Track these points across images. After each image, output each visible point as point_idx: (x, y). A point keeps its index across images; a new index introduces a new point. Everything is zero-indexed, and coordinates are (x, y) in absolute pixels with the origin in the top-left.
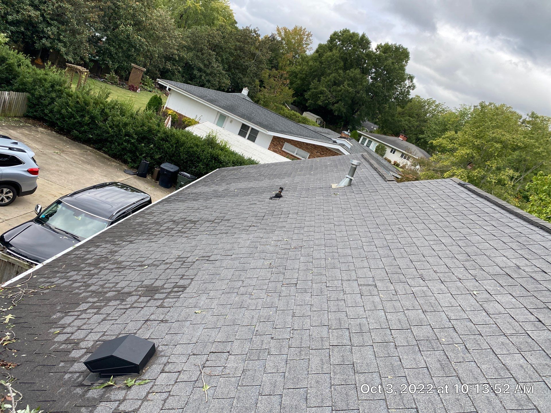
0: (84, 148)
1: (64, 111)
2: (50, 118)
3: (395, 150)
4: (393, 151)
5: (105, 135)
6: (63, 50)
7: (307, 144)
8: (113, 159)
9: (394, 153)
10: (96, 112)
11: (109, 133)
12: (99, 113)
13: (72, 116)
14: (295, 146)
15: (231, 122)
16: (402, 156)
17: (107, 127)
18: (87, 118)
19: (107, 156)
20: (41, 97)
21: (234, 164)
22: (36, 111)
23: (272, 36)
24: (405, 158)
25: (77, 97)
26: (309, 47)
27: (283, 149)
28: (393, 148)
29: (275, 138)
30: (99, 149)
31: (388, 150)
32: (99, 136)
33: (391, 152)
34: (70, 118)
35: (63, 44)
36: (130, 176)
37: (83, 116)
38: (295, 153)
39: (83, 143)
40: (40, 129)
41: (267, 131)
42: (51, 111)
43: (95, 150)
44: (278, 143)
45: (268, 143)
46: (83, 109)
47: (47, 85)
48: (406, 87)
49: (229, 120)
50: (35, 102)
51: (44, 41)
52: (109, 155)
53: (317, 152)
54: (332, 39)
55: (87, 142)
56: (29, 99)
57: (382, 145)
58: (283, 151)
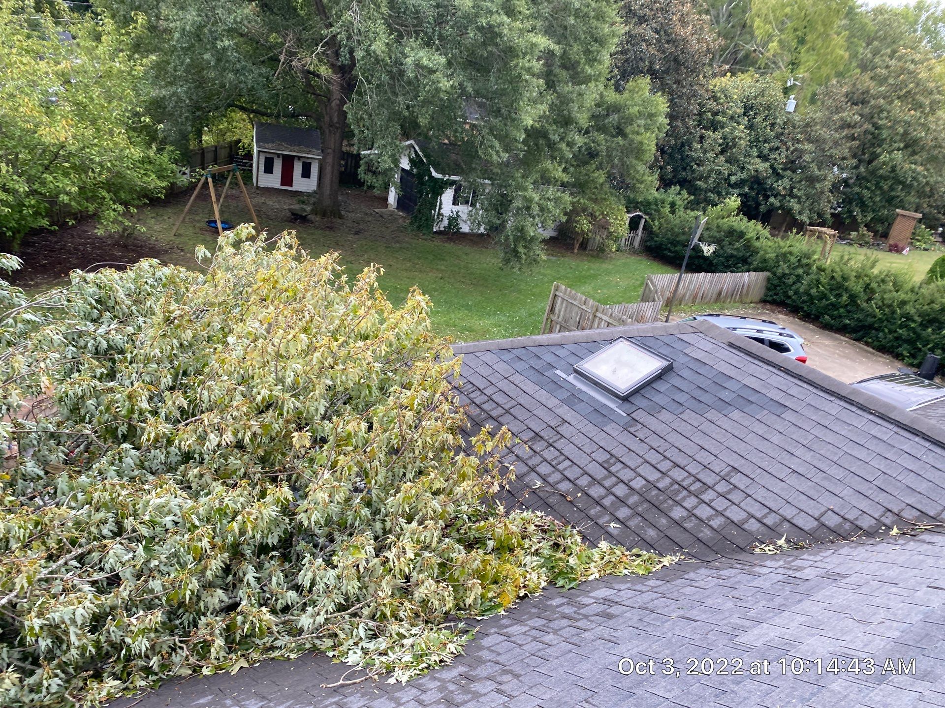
1: (814, 291)
2: (794, 301)
5: (870, 320)
10: (857, 287)
11: (875, 317)
13: (823, 296)
17: (872, 308)
19: (871, 350)
20: (784, 275)
22: (777, 294)
25: (833, 271)
30: (858, 340)
32: (861, 321)
34: (820, 299)
37: (839, 296)
39: (836, 333)
40: (782, 316)
42: (796, 292)
43: (852, 341)
46: (840, 286)
47: (793, 259)
50: (776, 282)
52: (873, 348)
55: (842, 330)
56: (768, 280)
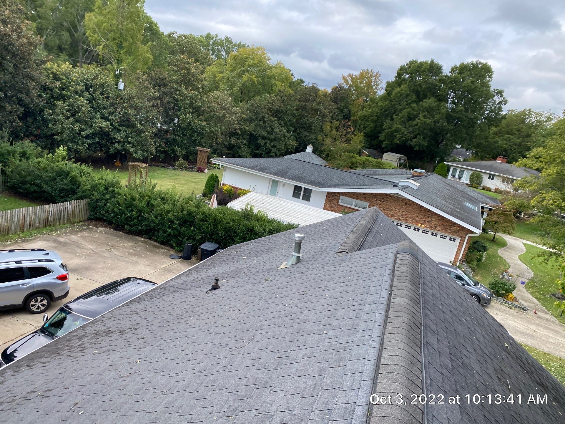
0: (136, 240)
1: (116, 209)
2: (107, 217)
3: (494, 175)
4: (491, 177)
5: (153, 225)
6: (132, 149)
7: (364, 194)
8: (162, 246)
9: (492, 179)
10: (142, 205)
11: (155, 223)
12: (145, 206)
13: (123, 213)
14: (352, 197)
15: (284, 185)
16: (503, 181)
18: (134, 213)
19: (157, 244)
20: (97, 200)
21: (270, 233)
22: (96, 214)
23: (339, 85)
24: (507, 183)
25: (125, 195)
26: (379, 87)
27: (340, 203)
28: (490, 174)
29: (329, 194)
30: (150, 238)
31: (485, 178)
32: (148, 226)
33: (489, 178)
34: (121, 215)
35: (131, 145)
36: (174, 261)
37: (132, 211)
38: (353, 205)
39: (137, 235)
40: (101, 229)
41: (319, 189)
42: (107, 212)
43: (146, 240)
44: (333, 198)
45: (323, 200)
46: (131, 205)
47: (102, 188)
48: (497, 103)
50: (94, 205)
51: (116, 145)
52: (159, 243)
53: (376, 200)
54: (399, 75)
55: (139, 233)
56: (89, 204)
57: (477, 172)
58: (340, 205)
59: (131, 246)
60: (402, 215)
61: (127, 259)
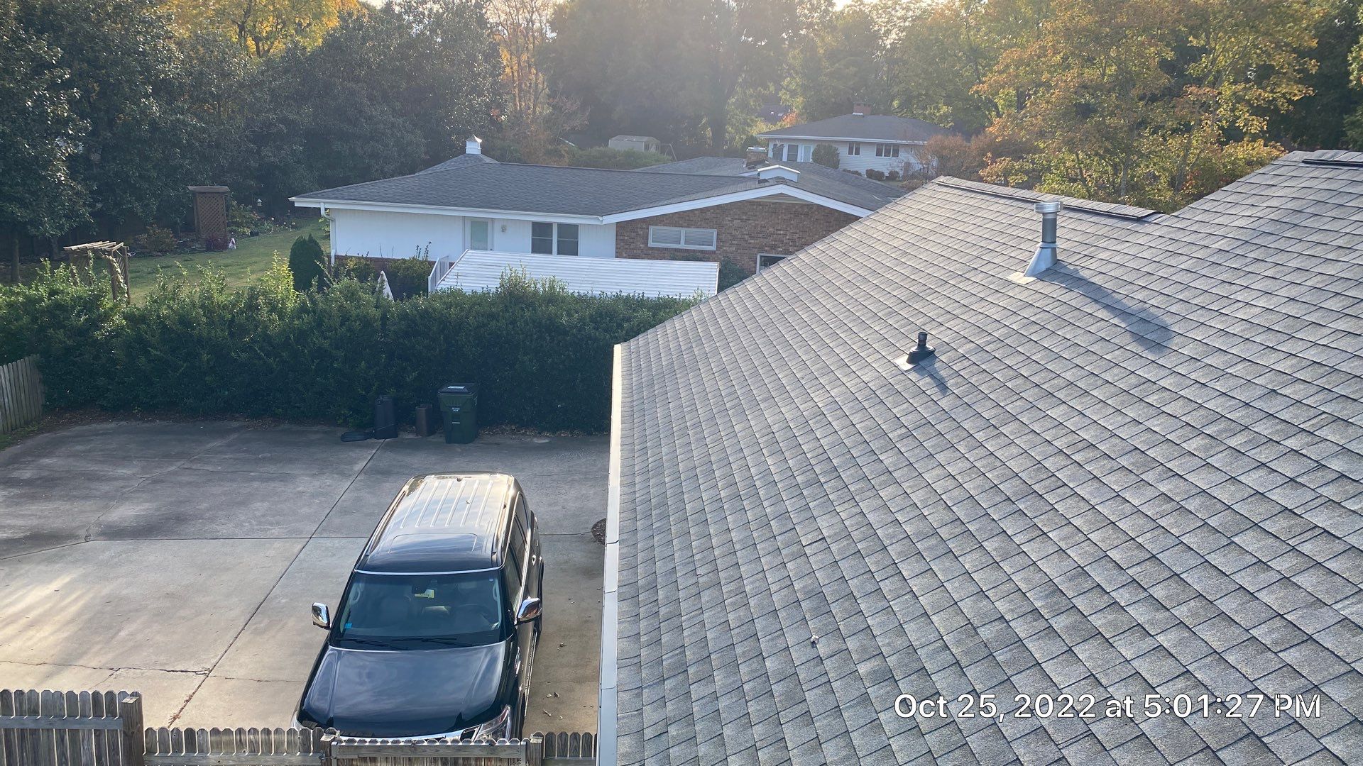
0: (226, 430)
3: (858, 144)
4: (855, 149)
5: (265, 379)
7: (702, 210)
8: (306, 427)
9: (857, 153)
11: (271, 372)
12: (225, 334)
13: (165, 366)
14: (676, 224)
15: (504, 229)
16: (879, 154)
18: (204, 357)
19: (288, 426)
20: (68, 350)
24: (887, 154)
27: (651, 244)
28: (851, 144)
29: (620, 226)
30: (260, 417)
31: (843, 151)
32: (249, 385)
33: (851, 153)
34: (162, 372)
37: (192, 356)
38: (683, 241)
41: (601, 218)
44: (633, 234)
46: (185, 340)
49: (498, 227)
52: (291, 422)
56: (41, 368)
57: (824, 144)
58: (653, 248)
59: (229, 445)
60: (793, 241)
61: (252, 474)
